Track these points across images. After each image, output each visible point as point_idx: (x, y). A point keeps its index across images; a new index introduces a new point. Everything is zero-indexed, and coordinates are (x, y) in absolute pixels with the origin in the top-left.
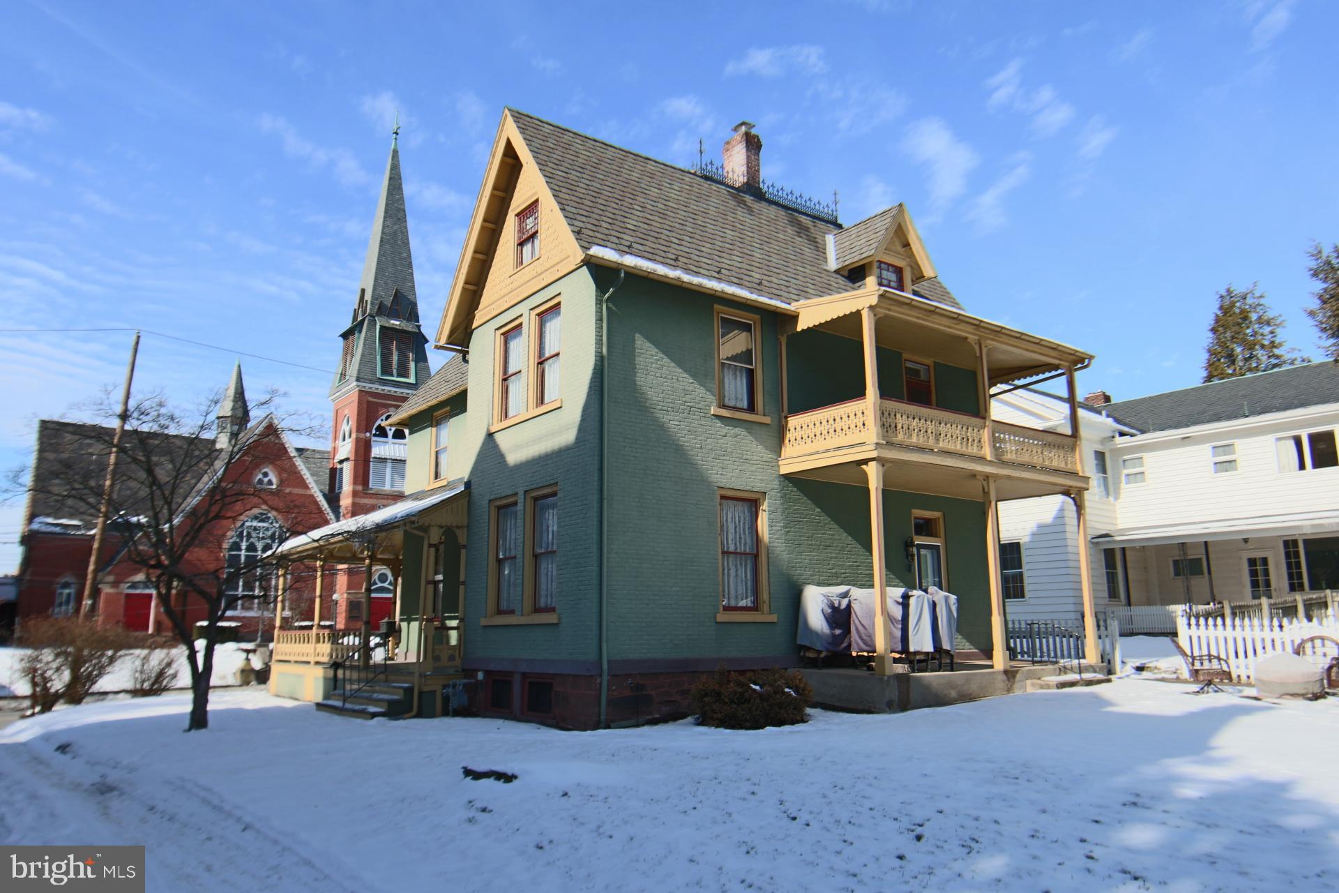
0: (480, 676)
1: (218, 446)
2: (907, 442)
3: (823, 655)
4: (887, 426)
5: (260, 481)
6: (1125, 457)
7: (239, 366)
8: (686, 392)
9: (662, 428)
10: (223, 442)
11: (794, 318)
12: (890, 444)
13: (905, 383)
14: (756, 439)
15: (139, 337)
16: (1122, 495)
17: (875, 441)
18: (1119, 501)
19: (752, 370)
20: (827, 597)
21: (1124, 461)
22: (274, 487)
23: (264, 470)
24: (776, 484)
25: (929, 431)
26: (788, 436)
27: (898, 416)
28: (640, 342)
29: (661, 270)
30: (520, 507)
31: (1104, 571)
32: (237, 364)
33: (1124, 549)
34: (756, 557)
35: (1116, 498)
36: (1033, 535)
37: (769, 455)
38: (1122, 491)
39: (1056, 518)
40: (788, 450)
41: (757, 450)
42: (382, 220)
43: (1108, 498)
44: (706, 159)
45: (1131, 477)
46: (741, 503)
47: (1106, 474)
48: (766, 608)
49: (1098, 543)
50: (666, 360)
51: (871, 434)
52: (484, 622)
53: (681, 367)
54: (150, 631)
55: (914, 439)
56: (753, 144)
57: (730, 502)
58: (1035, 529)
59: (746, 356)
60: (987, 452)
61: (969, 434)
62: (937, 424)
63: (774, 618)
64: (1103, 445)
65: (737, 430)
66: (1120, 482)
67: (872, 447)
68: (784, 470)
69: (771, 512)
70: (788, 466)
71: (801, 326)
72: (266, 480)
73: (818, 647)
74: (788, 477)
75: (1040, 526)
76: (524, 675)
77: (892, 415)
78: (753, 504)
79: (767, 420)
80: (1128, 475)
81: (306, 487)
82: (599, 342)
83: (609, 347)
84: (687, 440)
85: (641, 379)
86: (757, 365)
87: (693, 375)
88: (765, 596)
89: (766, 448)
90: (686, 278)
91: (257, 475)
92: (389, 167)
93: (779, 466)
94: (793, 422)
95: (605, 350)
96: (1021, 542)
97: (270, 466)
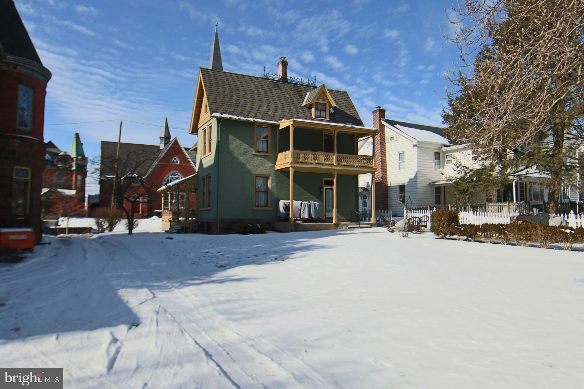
0: (200, 223)
1: (161, 148)
2: (303, 161)
3: (283, 218)
4: (295, 158)
5: (174, 162)
6: (447, 154)
7: (166, 119)
8: (245, 149)
9: (237, 160)
10: (162, 147)
11: (278, 126)
12: (296, 162)
13: (324, 141)
14: (268, 161)
15: (121, 122)
16: (445, 168)
17: (291, 162)
18: (444, 170)
19: (267, 141)
20: (284, 203)
21: (447, 156)
22: (178, 163)
23: (175, 157)
24: (274, 173)
25: (312, 158)
26: (278, 159)
27: (301, 154)
28: (230, 136)
29: (234, 117)
30: (206, 180)
31: (434, 194)
32: (165, 117)
33: (444, 187)
34: (267, 192)
35: (443, 169)
36: (408, 182)
37: (272, 165)
38: (445, 166)
39: (415, 176)
40: (278, 163)
41: (269, 164)
42: (212, 61)
43: (440, 169)
44: (266, 72)
45: (449, 162)
46: (262, 178)
47: (440, 160)
48: (269, 206)
49: (432, 185)
50: (238, 141)
51: (290, 160)
52: (200, 209)
53: (243, 142)
54: (140, 213)
55: (306, 161)
56: (285, 64)
57: (258, 178)
58: (409, 180)
59: (266, 137)
60: (334, 163)
61: (328, 158)
62: (316, 156)
63: (271, 209)
64: (439, 150)
65: (261, 158)
66: (444, 163)
67: (290, 164)
68: (276, 169)
69: (272, 180)
70: (277, 168)
71: (280, 128)
72: (175, 161)
73: (282, 216)
74: (278, 170)
75: (411, 179)
76: (206, 222)
77: (299, 154)
78: (267, 178)
79: (272, 155)
80: (447, 161)
81: (189, 163)
82: (218, 137)
83: (220, 139)
84: (244, 161)
85: (231, 146)
86: (269, 139)
87: (247, 144)
88: (269, 203)
89: (271, 163)
90: (242, 118)
91: (172, 159)
92: (214, 40)
93: (275, 167)
94: (279, 155)
95: (219, 140)
96: (405, 184)
97: (177, 156)
